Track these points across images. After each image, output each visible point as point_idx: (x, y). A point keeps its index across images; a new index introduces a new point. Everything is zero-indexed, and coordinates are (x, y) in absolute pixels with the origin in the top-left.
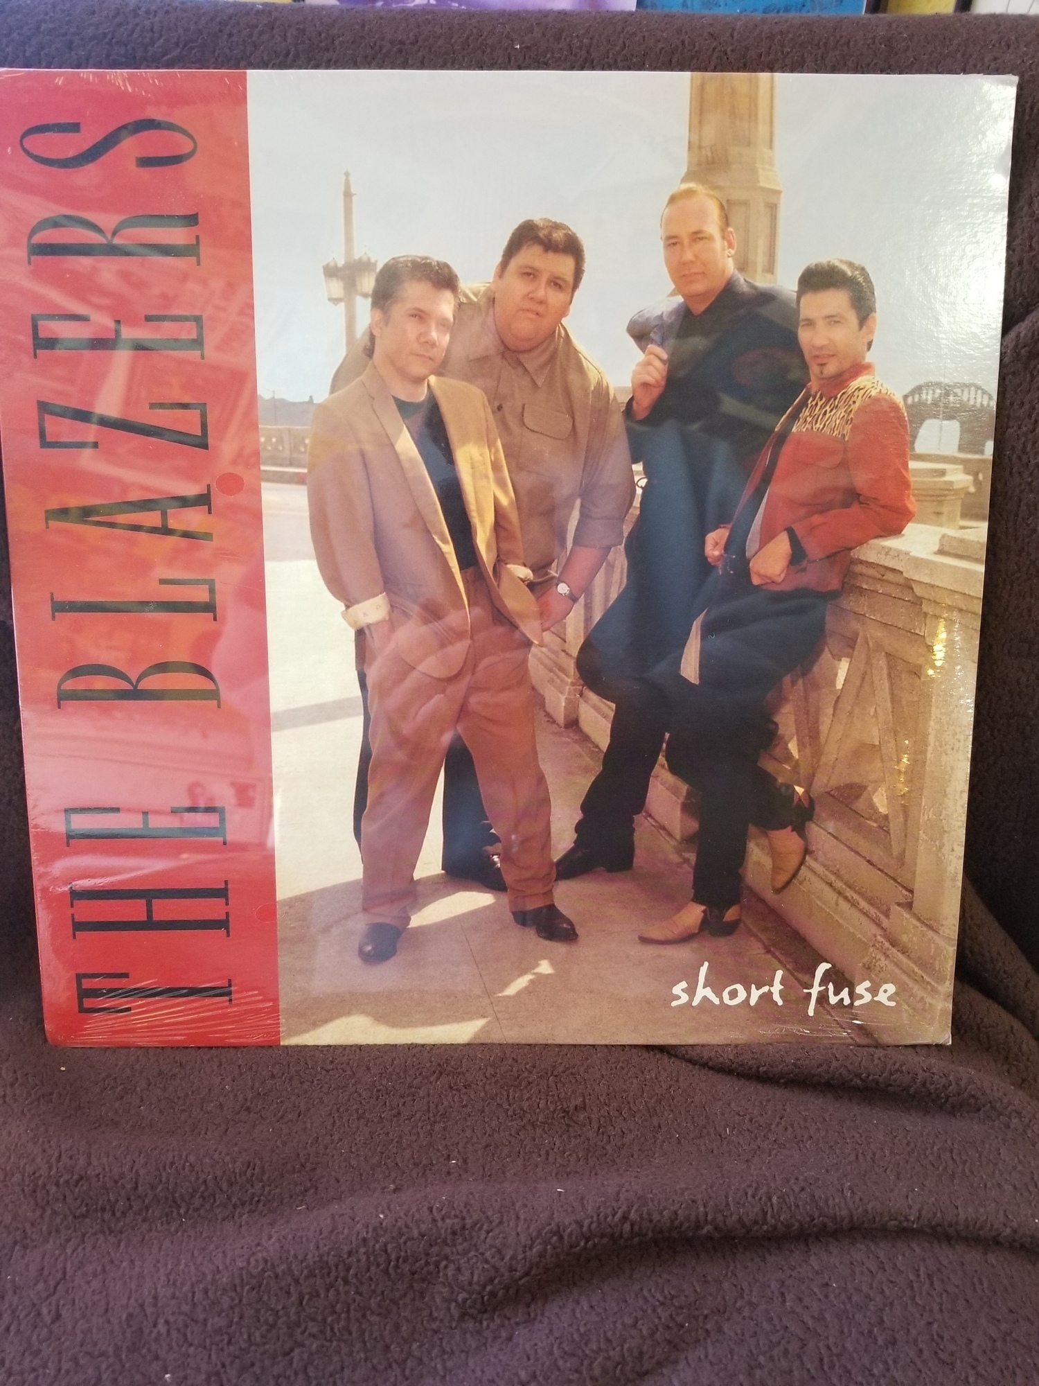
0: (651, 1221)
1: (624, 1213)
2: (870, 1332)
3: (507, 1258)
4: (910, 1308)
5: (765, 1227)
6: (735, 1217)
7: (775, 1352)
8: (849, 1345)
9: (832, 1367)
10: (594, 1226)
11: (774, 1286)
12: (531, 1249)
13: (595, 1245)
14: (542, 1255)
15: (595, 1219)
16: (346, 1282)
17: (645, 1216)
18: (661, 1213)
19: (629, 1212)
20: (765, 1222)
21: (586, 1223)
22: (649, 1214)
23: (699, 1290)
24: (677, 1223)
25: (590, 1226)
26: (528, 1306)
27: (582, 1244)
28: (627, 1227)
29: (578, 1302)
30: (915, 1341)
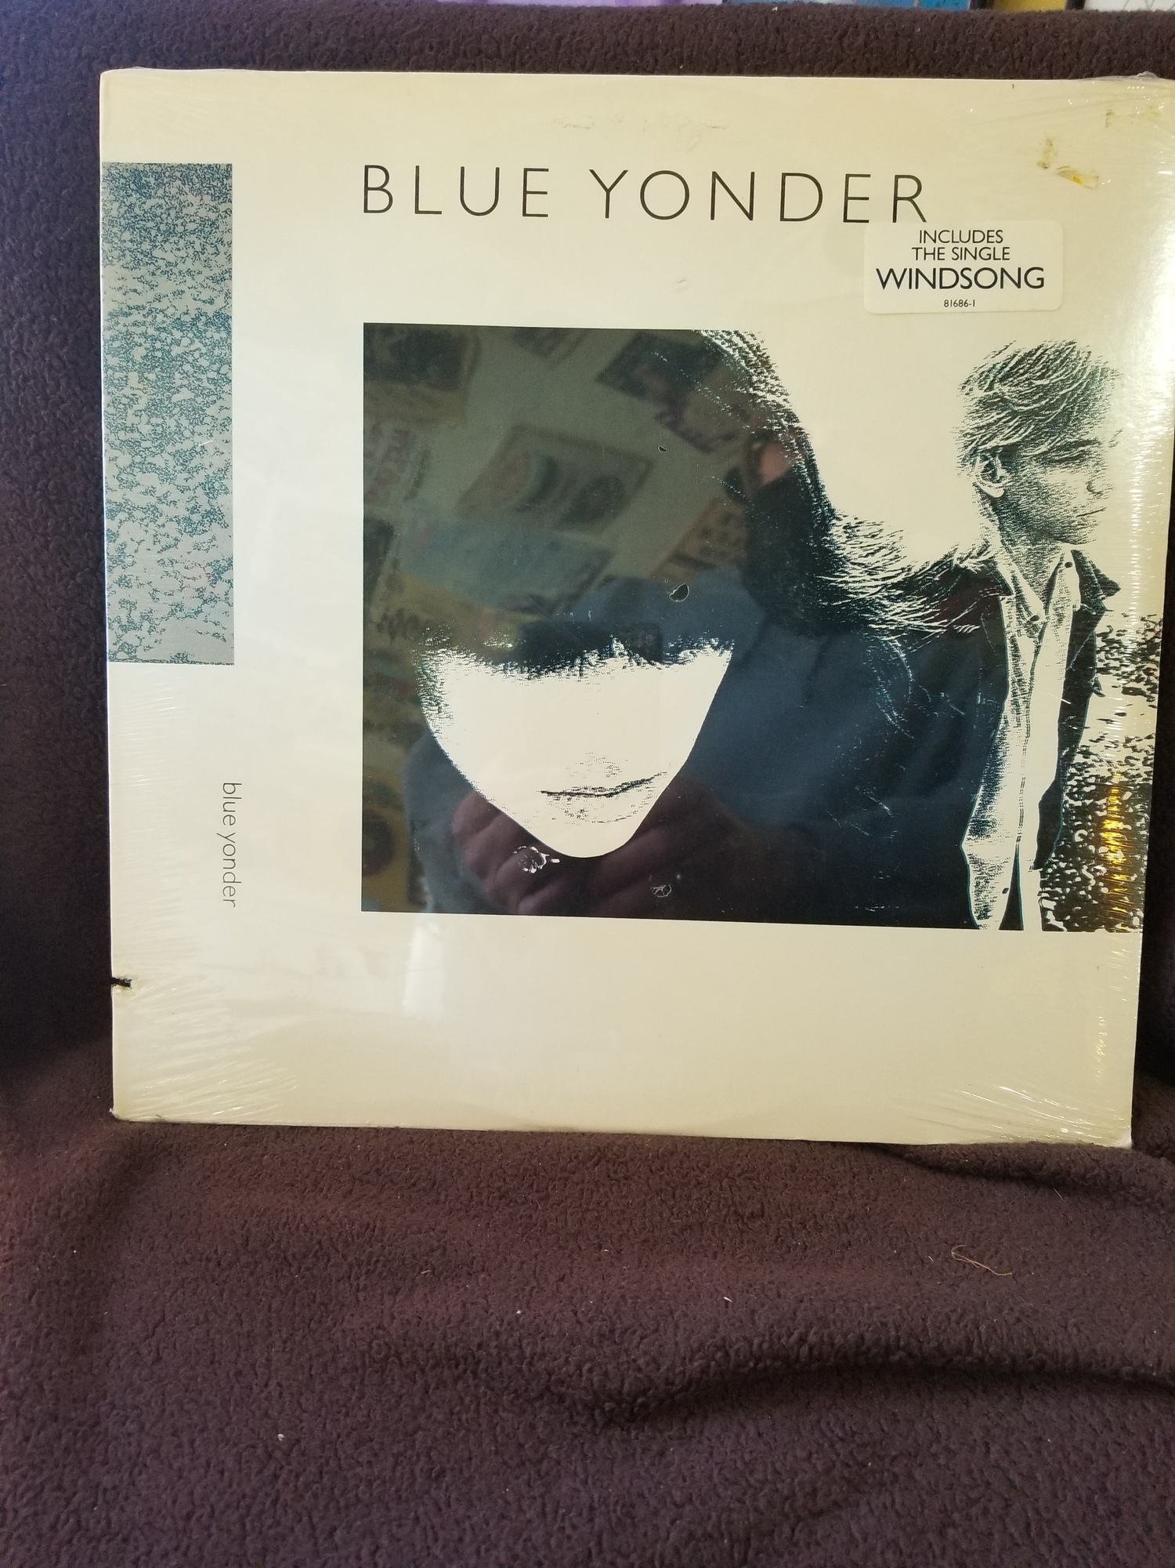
0: (833, 1345)
1: (801, 1333)
2: (1090, 1499)
3: (663, 1369)
4: (1140, 1477)
5: (969, 1359)
6: (933, 1344)
7: (974, 1511)
8: (1062, 1512)
9: (1041, 1534)
10: (765, 1346)
11: (978, 1434)
12: (691, 1361)
13: (766, 1368)
14: (704, 1370)
15: (767, 1338)
16: (475, 1374)
17: (826, 1339)
18: (845, 1336)
19: (807, 1334)
20: (970, 1352)
21: (756, 1341)
22: (830, 1336)
23: (885, 1428)
24: (864, 1348)
25: (760, 1346)
26: (685, 1421)
27: (751, 1364)
28: (805, 1349)
29: (743, 1427)
30: (1144, 1516)
